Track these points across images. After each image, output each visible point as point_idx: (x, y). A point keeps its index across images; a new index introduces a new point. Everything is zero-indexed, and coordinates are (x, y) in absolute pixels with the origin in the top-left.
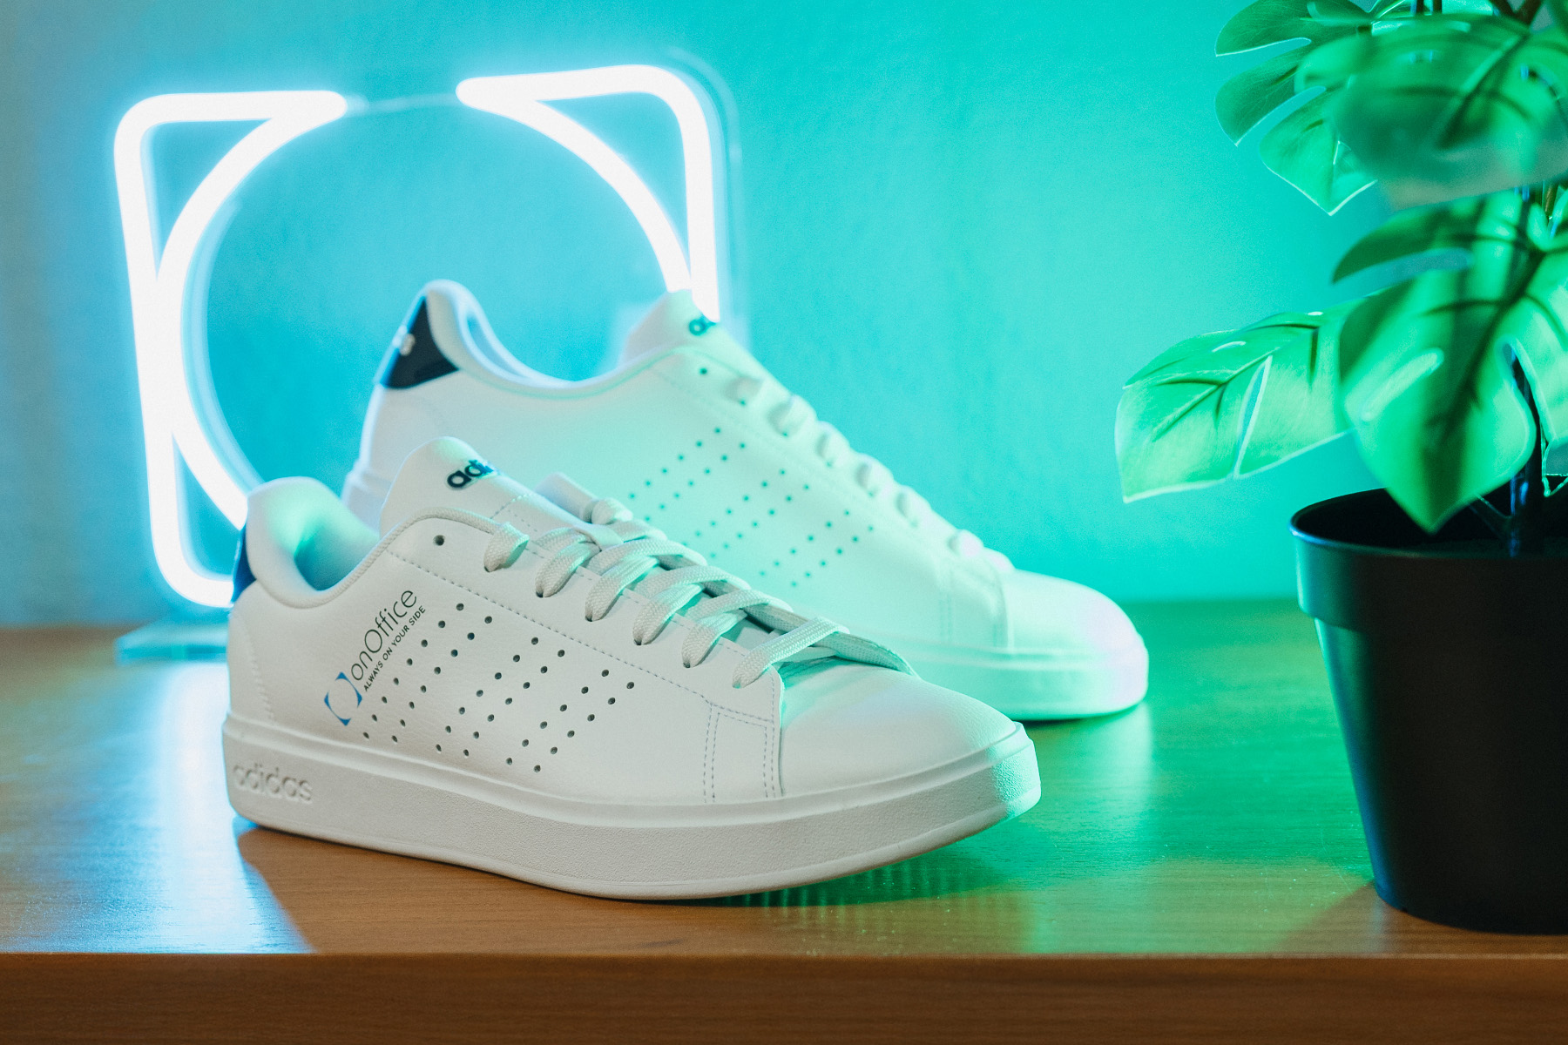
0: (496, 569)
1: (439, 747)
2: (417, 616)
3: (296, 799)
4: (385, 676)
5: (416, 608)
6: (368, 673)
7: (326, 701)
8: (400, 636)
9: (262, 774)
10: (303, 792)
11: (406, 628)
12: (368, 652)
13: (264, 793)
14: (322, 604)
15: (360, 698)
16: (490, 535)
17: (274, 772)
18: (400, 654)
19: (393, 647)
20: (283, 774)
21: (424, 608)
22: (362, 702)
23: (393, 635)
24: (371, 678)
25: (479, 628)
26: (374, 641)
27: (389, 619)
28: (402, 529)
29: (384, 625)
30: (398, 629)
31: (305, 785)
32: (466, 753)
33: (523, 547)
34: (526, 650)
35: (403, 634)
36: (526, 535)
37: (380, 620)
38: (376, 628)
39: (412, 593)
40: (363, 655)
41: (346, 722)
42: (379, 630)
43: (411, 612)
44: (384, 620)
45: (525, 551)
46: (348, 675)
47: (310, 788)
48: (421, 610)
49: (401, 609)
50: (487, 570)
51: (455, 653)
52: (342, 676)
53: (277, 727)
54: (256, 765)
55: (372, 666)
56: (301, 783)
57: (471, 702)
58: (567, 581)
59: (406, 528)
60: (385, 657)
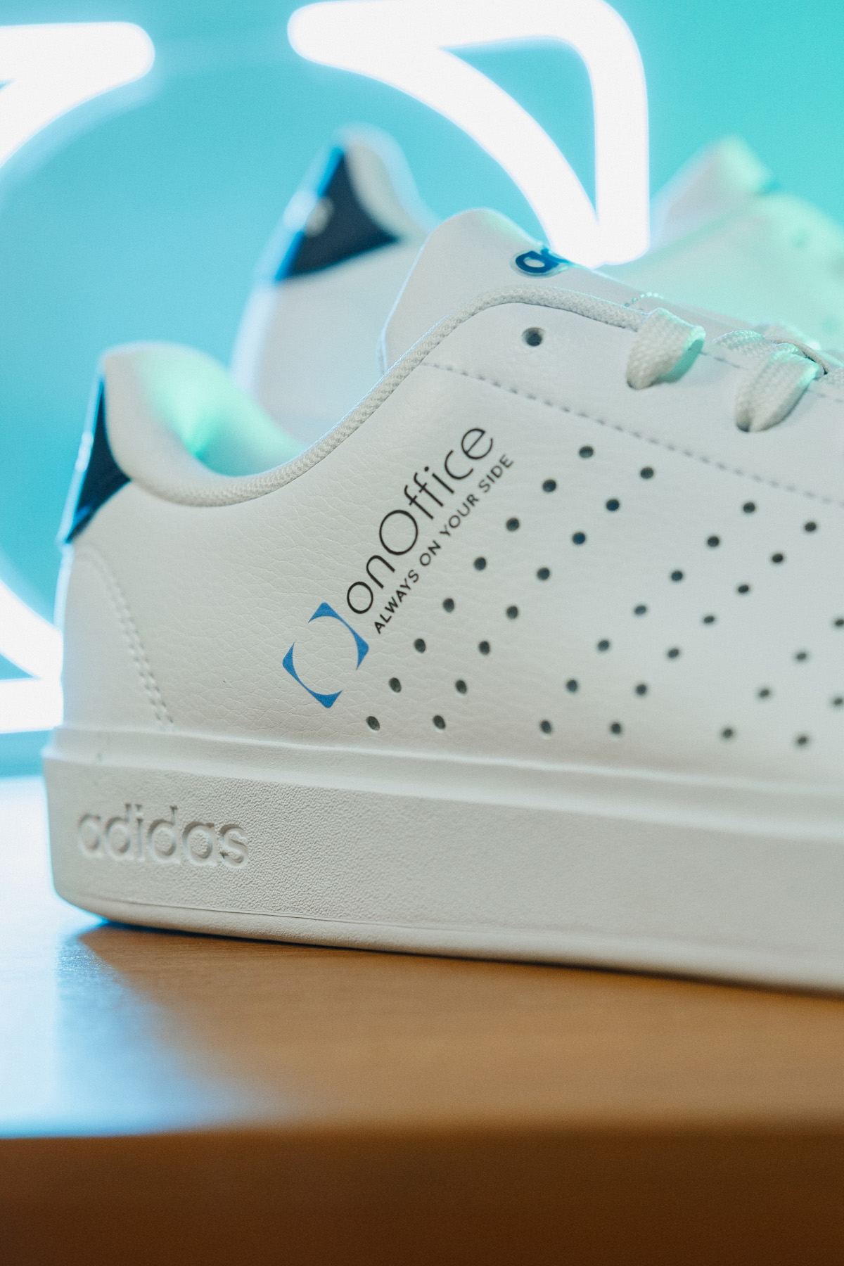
0: (652, 384)
1: (546, 727)
2: (494, 475)
3: (211, 863)
4: (424, 600)
5: (493, 460)
6: (383, 597)
7: (288, 664)
8: (459, 516)
9: (140, 821)
10: (227, 848)
11: (472, 500)
12: (386, 555)
13: (142, 859)
14: (281, 485)
15: (363, 648)
16: (628, 332)
17: (167, 815)
18: (459, 550)
19: (442, 540)
20: (183, 819)
21: (510, 458)
22: (368, 657)
23: (442, 516)
24: (392, 606)
25: (630, 490)
26: (398, 533)
27: (434, 487)
28: (452, 324)
29: (423, 499)
30: (454, 503)
31: (233, 833)
32: (616, 728)
33: (697, 348)
34: (732, 526)
35: (464, 511)
36: (700, 328)
37: (414, 490)
38: (405, 504)
39: (483, 432)
40: (376, 562)
41: (328, 701)
42: (413, 510)
43: (482, 468)
44: (423, 488)
45: (701, 357)
46: (341, 607)
47: (243, 839)
48: (504, 463)
49: (459, 464)
50: (630, 385)
51: (579, 538)
52: (325, 610)
53: (171, 731)
54: (128, 806)
55: (392, 582)
56: (224, 831)
57: (621, 628)
58: (796, 403)
59: (461, 321)
60: (425, 559)
